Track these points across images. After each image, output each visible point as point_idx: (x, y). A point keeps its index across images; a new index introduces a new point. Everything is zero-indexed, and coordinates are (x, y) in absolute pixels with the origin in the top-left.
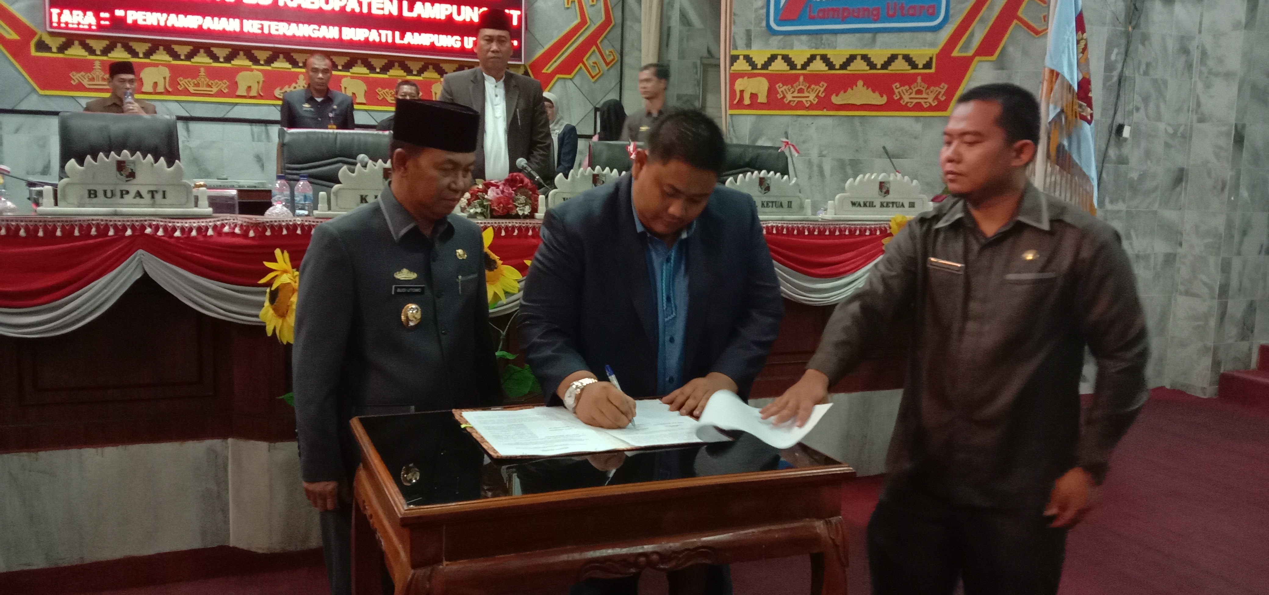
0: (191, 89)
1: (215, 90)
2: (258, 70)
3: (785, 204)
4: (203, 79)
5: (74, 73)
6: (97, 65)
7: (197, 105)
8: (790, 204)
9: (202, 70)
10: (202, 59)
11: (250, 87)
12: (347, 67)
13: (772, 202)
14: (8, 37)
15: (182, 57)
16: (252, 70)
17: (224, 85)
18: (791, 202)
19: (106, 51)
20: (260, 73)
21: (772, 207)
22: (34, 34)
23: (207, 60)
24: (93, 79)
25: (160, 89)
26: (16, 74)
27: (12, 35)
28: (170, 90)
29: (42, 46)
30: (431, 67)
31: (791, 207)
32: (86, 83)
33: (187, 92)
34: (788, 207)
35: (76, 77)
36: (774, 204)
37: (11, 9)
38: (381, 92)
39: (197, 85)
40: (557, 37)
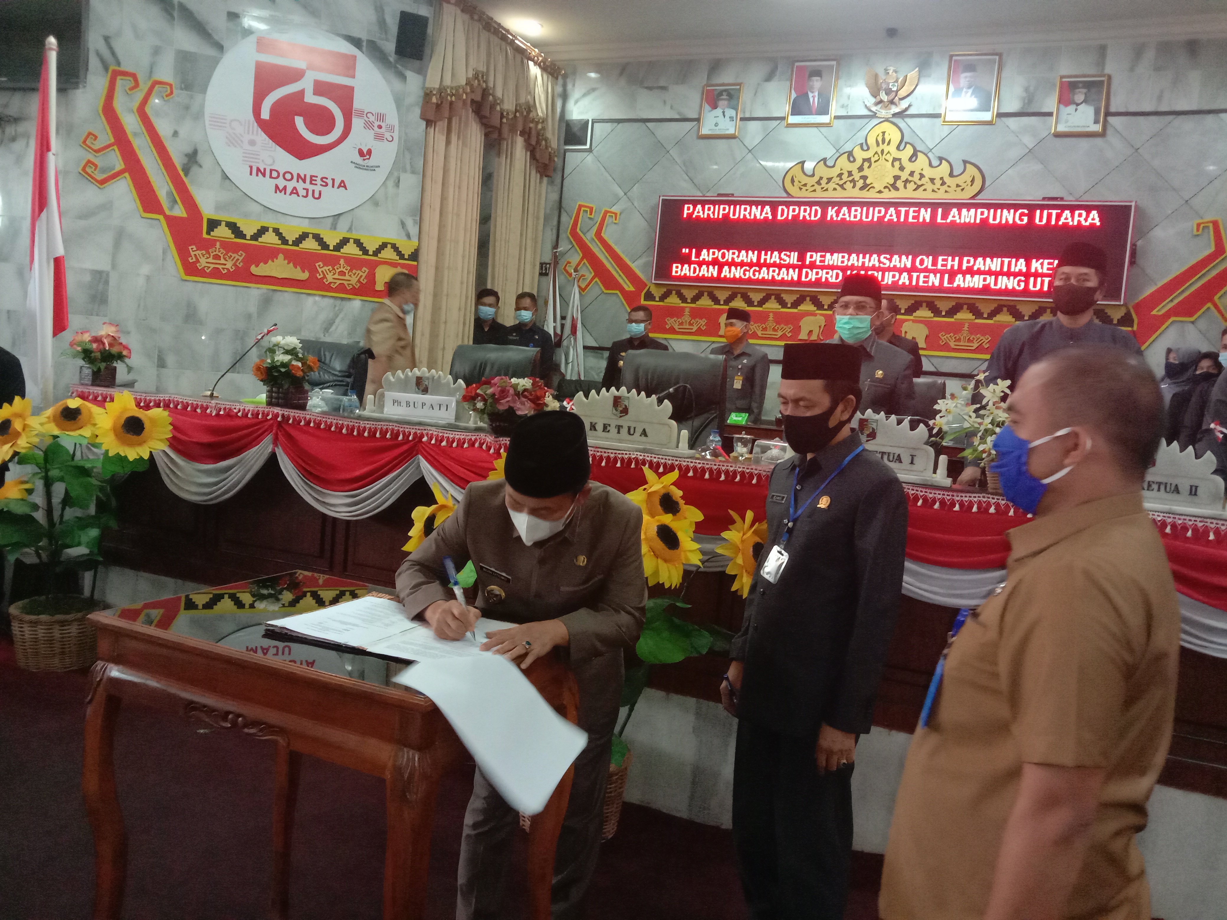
0: (759, 333)
1: (780, 333)
2: (821, 315)
3: (1184, 488)
4: (770, 324)
5: (669, 318)
6: (687, 312)
8: (1193, 491)
9: (771, 315)
10: (772, 305)
11: (811, 332)
12: (911, 310)
13: (1159, 484)
14: (627, 288)
15: (756, 304)
16: (815, 315)
17: (786, 330)
18: (1196, 487)
19: (695, 299)
20: (822, 318)
21: (1159, 490)
22: (646, 285)
23: (776, 306)
24: (682, 324)
27: (629, 287)
29: (649, 296)
30: (1005, 309)
31: (1195, 494)
32: (676, 327)
34: (1191, 494)
35: (671, 322)
36: (1162, 487)
37: (633, 266)
38: (944, 337)
39: (765, 329)
40: (1176, 270)
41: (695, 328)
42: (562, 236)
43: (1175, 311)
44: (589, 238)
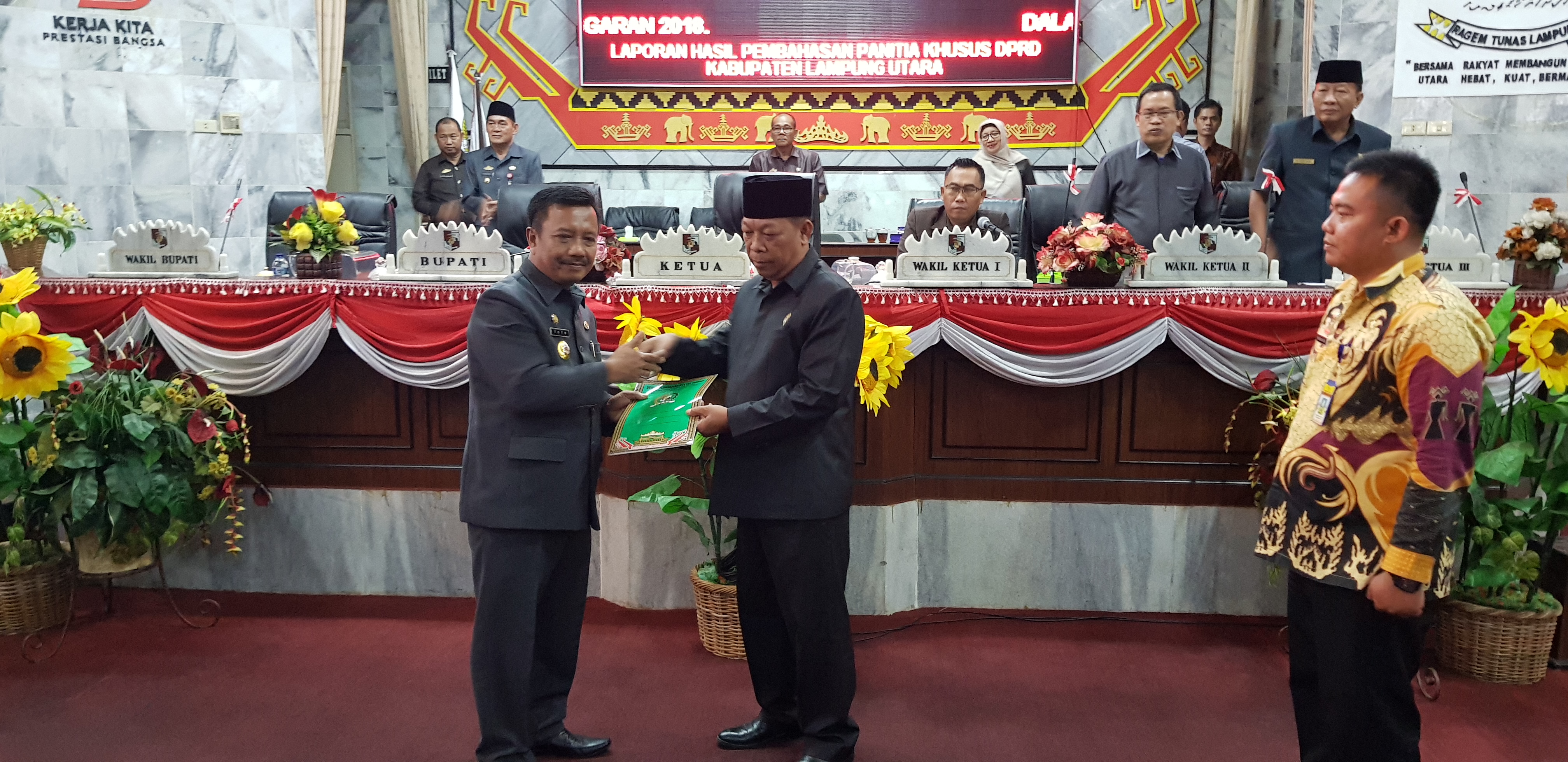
0: (712, 138)
1: (735, 137)
4: (724, 127)
5: (605, 127)
6: (626, 117)
7: (718, 153)
9: (723, 116)
10: (723, 105)
12: (870, 103)
13: (1220, 264)
14: (550, 94)
15: (704, 104)
17: (743, 131)
19: (634, 103)
21: (1220, 269)
22: (573, 89)
23: (728, 106)
24: (621, 132)
25: (683, 139)
26: (556, 129)
27: (552, 92)
28: (692, 139)
29: (578, 101)
31: (1247, 269)
32: (616, 136)
33: (707, 141)
34: (1244, 269)
35: (608, 130)
36: (1222, 267)
37: (553, 66)
38: (905, 129)
39: (718, 133)
40: (1120, 47)
41: (638, 136)
42: (458, 33)
43: (1120, 88)
44: (493, 35)
